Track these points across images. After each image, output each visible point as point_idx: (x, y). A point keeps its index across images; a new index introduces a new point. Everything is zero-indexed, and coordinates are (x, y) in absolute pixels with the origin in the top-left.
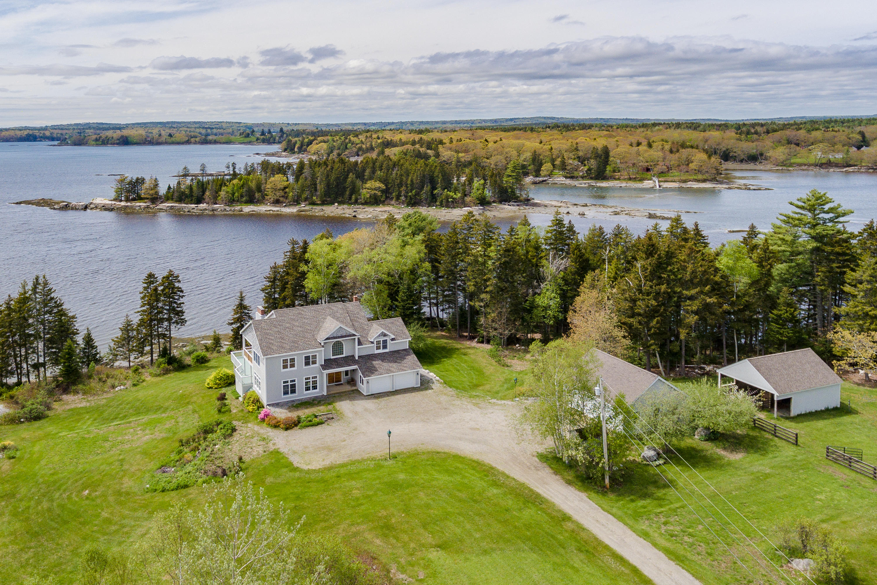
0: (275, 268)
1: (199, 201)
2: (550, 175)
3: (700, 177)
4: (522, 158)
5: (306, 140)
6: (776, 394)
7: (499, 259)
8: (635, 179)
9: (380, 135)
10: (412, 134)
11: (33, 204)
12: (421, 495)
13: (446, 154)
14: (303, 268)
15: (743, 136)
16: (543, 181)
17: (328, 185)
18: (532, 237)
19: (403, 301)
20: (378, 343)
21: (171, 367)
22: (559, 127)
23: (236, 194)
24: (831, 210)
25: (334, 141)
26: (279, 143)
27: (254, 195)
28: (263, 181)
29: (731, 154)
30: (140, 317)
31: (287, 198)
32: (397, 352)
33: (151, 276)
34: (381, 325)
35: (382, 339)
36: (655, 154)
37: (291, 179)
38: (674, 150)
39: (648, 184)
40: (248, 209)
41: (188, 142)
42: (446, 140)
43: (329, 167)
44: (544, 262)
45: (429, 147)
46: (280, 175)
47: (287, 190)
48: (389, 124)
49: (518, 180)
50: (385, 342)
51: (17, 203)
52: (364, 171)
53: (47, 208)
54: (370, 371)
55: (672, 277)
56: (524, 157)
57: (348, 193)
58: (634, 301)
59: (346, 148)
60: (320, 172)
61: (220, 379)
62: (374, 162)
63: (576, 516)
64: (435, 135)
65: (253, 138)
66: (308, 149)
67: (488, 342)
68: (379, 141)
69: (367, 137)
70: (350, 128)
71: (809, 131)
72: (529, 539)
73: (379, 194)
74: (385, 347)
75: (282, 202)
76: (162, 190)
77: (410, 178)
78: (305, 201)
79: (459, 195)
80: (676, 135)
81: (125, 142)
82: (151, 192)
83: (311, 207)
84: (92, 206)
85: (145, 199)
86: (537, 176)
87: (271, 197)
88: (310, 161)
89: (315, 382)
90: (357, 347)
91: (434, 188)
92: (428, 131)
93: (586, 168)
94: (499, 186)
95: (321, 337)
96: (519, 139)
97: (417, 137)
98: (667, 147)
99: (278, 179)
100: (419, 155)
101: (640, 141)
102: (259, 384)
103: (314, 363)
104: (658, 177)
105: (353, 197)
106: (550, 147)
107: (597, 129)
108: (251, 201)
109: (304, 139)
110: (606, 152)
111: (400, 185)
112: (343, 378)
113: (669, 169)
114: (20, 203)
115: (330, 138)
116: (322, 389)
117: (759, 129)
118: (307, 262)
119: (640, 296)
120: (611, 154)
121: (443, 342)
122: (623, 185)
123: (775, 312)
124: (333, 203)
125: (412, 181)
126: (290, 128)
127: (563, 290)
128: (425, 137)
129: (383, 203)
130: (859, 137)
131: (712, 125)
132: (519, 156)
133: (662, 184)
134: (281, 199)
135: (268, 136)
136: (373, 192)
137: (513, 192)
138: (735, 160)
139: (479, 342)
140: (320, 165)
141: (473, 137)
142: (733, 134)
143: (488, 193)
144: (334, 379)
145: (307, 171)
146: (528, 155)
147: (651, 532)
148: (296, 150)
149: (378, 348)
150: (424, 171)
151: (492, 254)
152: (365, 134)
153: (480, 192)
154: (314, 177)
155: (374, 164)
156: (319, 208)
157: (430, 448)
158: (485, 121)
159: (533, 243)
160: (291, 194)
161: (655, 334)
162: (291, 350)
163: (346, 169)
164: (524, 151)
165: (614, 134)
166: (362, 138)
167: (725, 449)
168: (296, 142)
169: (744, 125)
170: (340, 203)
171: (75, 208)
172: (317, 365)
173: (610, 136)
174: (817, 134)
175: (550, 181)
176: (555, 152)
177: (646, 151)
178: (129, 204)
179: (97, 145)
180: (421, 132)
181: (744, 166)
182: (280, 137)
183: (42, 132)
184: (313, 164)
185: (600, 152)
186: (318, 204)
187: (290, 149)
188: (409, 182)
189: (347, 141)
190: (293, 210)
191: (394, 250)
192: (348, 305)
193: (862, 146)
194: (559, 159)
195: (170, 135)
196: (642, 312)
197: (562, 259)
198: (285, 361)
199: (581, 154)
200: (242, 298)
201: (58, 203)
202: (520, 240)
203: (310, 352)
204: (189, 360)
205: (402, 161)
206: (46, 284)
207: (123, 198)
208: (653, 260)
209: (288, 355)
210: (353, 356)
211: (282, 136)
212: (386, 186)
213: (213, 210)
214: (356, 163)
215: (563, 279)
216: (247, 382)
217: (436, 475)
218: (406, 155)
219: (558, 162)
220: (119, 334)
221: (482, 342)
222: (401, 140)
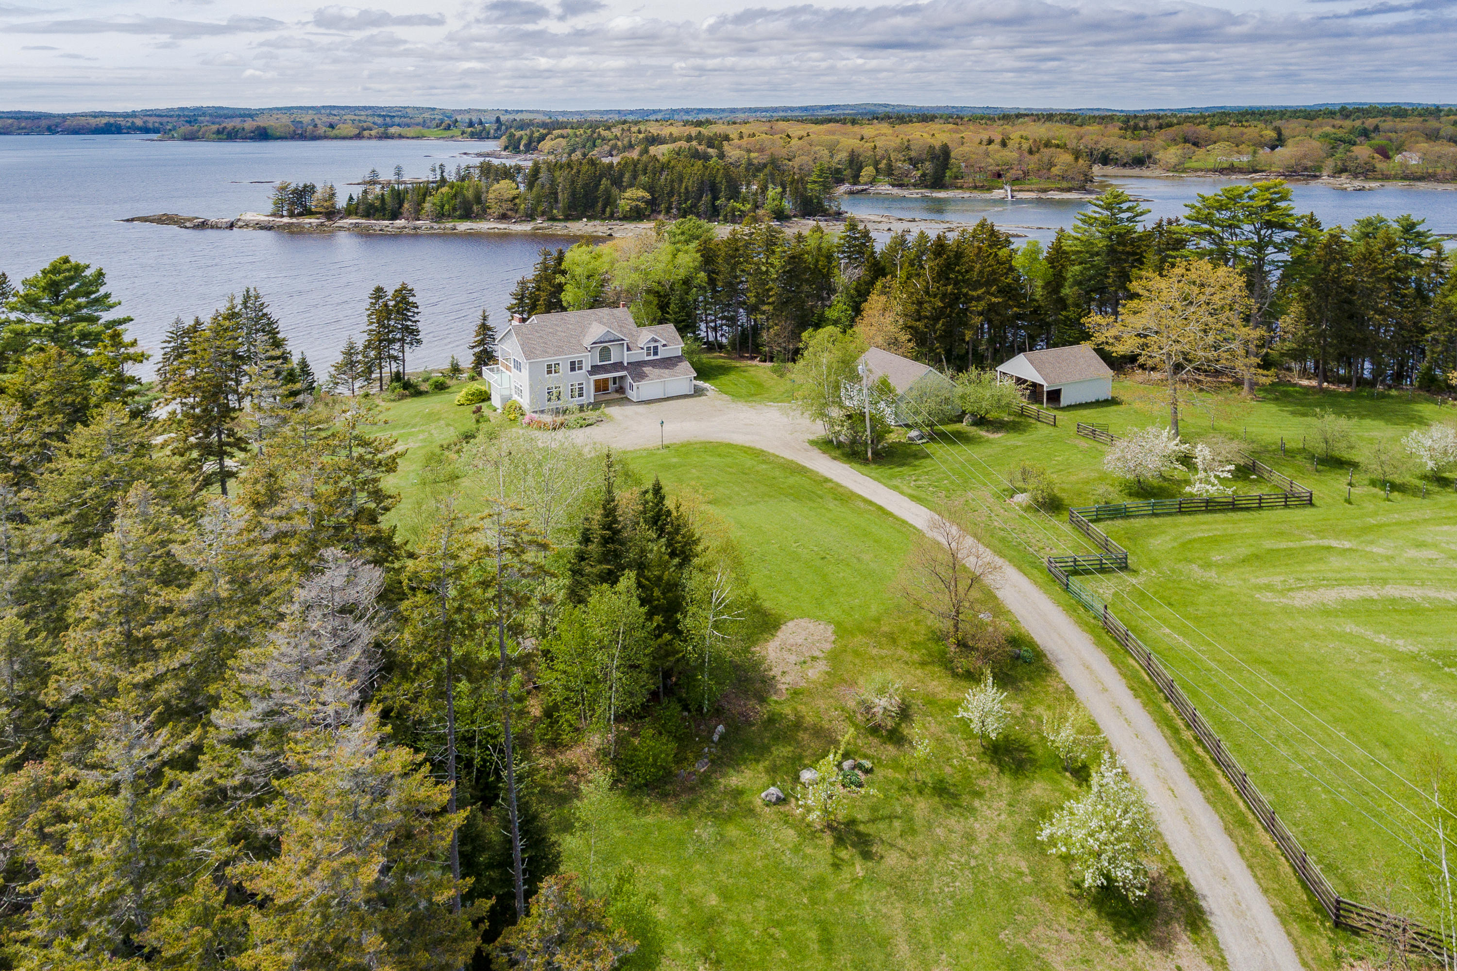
0: (523, 283)
1: (395, 216)
2: (873, 182)
3: (1065, 185)
4: (837, 158)
5: (537, 134)
6: (1045, 384)
7: (783, 267)
8: (982, 188)
9: (643, 128)
10: (687, 127)
11: (151, 221)
12: (694, 471)
13: (733, 153)
14: (560, 279)
15: (1129, 133)
16: (863, 190)
17: (573, 194)
18: (823, 245)
19: (675, 313)
20: (649, 348)
21: (407, 392)
22: (890, 118)
23: (447, 207)
24: (1129, 209)
25: (576, 136)
26: (496, 138)
27: (471, 208)
28: (484, 189)
29: (1111, 156)
30: (367, 338)
31: (517, 211)
32: (669, 358)
33: (379, 290)
34: (650, 331)
35: (652, 345)
36: (1010, 155)
37: (522, 188)
38: (1034, 149)
39: (997, 194)
40: (463, 226)
41: (359, 137)
42: (734, 135)
43: (575, 170)
44: (836, 271)
45: (710, 145)
46: (507, 181)
47: (517, 201)
48: (655, 112)
49: (826, 188)
50: (656, 348)
51: (128, 220)
52: (622, 175)
53: (175, 227)
54: (641, 376)
55: (960, 277)
56: (839, 157)
57: (600, 204)
58: (920, 303)
59: (595, 146)
60: (561, 177)
61: (473, 395)
62: (635, 164)
63: (836, 479)
64: (719, 129)
65: (455, 131)
66: (539, 147)
67: (771, 361)
68: (641, 136)
69: (623, 130)
70: (598, 117)
71: (1212, 127)
72: (792, 494)
73: (643, 205)
74: (656, 353)
75: (510, 218)
76: (341, 202)
77: (684, 185)
78: (542, 215)
79: (749, 206)
80: (1041, 131)
81: (263, 135)
82: (325, 204)
83: (550, 223)
84: (240, 223)
85: (317, 213)
86: (855, 184)
87: (495, 210)
88: (548, 164)
89: (581, 389)
90: (626, 353)
91: (715, 198)
92: (709, 122)
93: (919, 173)
94: (802, 195)
95: (587, 342)
96: (834, 134)
97: (694, 131)
98: (1025, 146)
99: (505, 188)
100: (696, 155)
101: (993, 137)
102: (520, 392)
103: (580, 368)
104: (1012, 185)
105: (608, 209)
106: (872, 144)
107: (942, 121)
108: (467, 215)
109: (533, 133)
110: (946, 151)
111: (671, 194)
112: (611, 386)
113: (1026, 174)
114: (133, 220)
115: (570, 131)
116: (589, 397)
117: (1152, 123)
118: (564, 273)
119: (927, 298)
120: (952, 154)
121: (720, 361)
122: (966, 195)
123: (1064, 313)
124: (580, 219)
125: (686, 188)
126: (511, 117)
127: (855, 302)
128: (705, 131)
129: (648, 218)
130: (1274, 134)
131: (1094, 117)
132: (832, 156)
133: (1015, 193)
134: (509, 213)
135: (479, 128)
136: (634, 204)
137: (820, 203)
138: (1116, 164)
139: (761, 361)
140: (561, 167)
141: (771, 132)
142: (1117, 131)
143: (787, 205)
144: (601, 387)
145: (543, 175)
146: (843, 155)
147: (901, 485)
148: (522, 147)
149: (648, 354)
150: (703, 175)
151: (776, 263)
152: (620, 127)
153: (776, 202)
154: (553, 182)
155: (635, 166)
156: (561, 225)
157: (703, 439)
158: (792, 109)
159: (824, 251)
160: (523, 206)
161: (941, 336)
162: (555, 355)
163: (598, 173)
164: (838, 151)
165: (961, 128)
166: (616, 131)
167: (988, 431)
168: (521, 138)
169: (1136, 117)
170: (590, 218)
171: (215, 227)
172: (584, 371)
173: (956, 131)
174: (1223, 130)
175: (872, 190)
176: (880, 152)
177: (998, 151)
178: (294, 220)
179: (220, 140)
180: (699, 124)
181: (1127, 171)
182: (496, 130)
183: (130, 120)
184: (552, 168)
185: (937, 150)
186: (559, 220)
187: (513, 146)
188: (682, 190)
189: (595, 135)
190: (527, 227)
191: (665, 258)
192: (615, 311)
193: (1277, 146)
194: (885, 161)
195: (332, 126)
196: (928, 314)
197: (856, 268)
198: (549, 366)
199: (913, 154)
200: (485, 318)
201: (189, 220)
202: (808, 248)
203: (575, 357)
204: (424, 387)
205: (673, 163)
206: (257, 297)
207: (285, 213)
208: (941, 261)
209: (552, 360)
210: (622, 363)
211: (498, 129)
212: (652, 195)
213: (415, 228)
214: (611, 165)
215: (856, 289)
216: (506, 393)
217: (708, 458)
218: (678, 154)
219: (882, 165)
220: (340, 358)
221: (765, 361)
222: (671, 134)
